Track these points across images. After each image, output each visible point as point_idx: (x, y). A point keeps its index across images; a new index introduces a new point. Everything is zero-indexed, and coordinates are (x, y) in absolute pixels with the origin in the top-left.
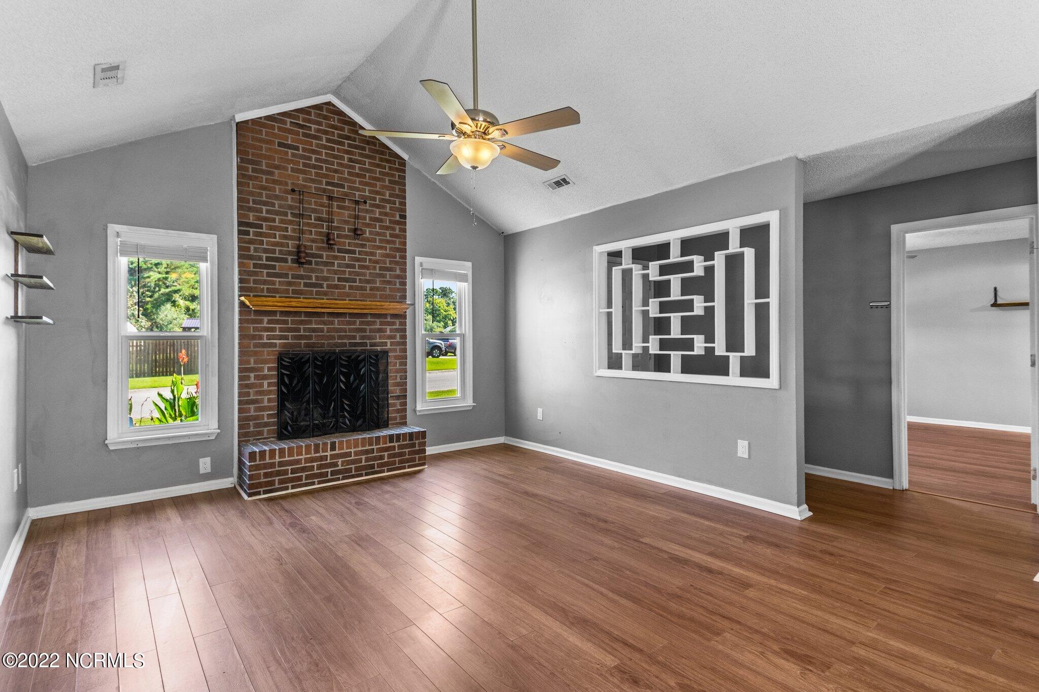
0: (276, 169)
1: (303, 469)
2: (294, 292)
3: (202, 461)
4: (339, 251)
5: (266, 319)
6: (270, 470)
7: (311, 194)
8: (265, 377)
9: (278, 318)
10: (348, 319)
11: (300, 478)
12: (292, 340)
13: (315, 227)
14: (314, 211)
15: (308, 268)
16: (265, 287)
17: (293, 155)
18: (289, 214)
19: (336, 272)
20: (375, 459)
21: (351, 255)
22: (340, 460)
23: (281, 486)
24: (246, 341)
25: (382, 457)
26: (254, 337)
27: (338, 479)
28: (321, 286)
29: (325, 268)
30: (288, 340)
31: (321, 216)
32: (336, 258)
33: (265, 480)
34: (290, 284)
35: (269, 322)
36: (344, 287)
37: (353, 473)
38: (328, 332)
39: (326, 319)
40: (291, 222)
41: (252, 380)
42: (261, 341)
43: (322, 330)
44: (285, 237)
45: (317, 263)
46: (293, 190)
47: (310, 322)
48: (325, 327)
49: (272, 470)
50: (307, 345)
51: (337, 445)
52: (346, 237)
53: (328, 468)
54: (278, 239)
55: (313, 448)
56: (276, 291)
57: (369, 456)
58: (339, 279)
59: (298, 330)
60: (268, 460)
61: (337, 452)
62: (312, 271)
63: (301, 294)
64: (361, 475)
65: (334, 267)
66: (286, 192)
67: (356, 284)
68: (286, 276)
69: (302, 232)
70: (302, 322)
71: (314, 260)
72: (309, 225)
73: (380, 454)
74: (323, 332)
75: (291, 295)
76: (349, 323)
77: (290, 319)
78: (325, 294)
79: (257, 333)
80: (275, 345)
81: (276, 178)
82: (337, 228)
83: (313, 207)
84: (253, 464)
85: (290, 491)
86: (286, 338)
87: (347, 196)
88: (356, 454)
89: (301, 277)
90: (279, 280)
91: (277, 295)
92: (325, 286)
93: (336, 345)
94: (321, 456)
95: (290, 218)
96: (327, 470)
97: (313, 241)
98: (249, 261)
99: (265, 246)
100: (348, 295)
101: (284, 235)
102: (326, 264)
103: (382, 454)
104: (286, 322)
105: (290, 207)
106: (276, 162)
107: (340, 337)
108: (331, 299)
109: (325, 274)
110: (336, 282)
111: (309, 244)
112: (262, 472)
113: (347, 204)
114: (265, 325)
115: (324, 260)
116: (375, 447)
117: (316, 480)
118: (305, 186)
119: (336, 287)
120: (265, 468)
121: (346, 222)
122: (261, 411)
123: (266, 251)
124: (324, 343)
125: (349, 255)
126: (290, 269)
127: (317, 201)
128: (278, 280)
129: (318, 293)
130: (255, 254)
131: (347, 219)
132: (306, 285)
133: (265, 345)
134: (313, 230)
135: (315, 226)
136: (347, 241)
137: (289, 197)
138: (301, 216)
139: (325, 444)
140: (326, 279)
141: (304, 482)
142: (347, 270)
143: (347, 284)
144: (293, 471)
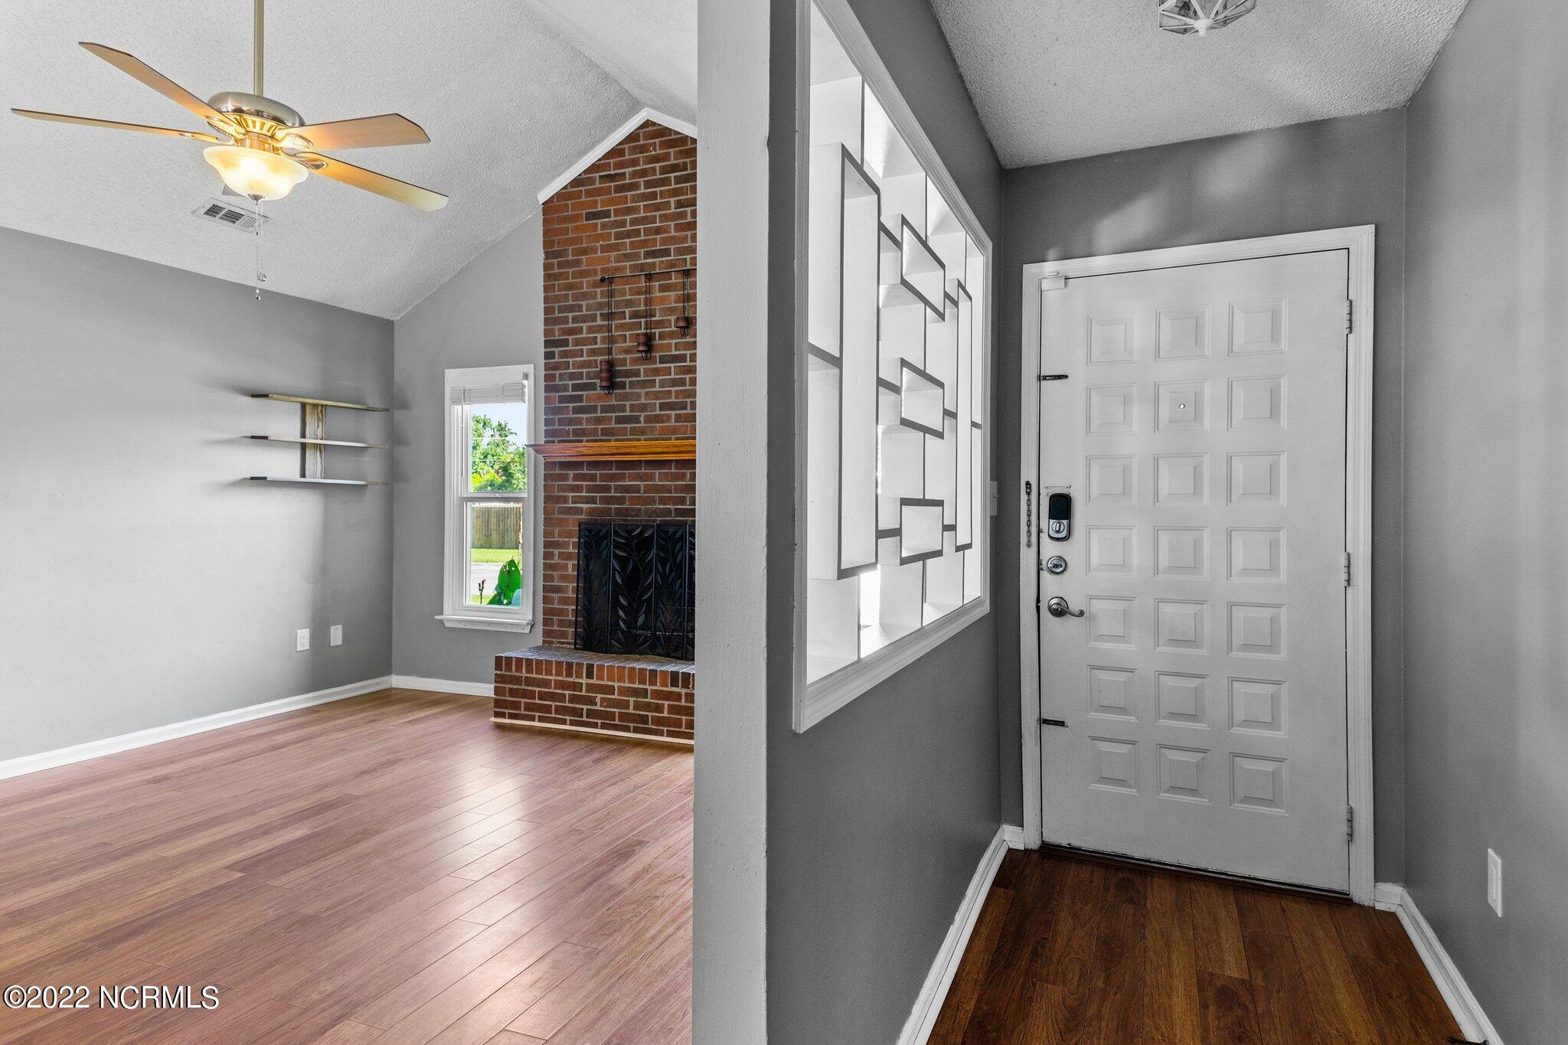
0: (583, 255)
1: (552, 696)
2: (605, 432)
4: (663, 360)
5: (571, 473)
6: (516, 687)
7: (625, 279)
8: (569, 556)
9: (585, 471)
10: (673, 471)
11: (548, 709)
12: (600, 504)
13: (631, 329)
14: (629, 303)
15: (620, 394)
16: (571, 428)
17: (604, 226)
18: (598, 317)
19: (657, 395)
20: (647, 707)
21: (678, 364)
22: (599, 696)
23: (527, 713)
24: (550, 505)
25: (659, 708)
26: (558, 499)
27: (595, 726)
28: (636, 419)
29: (643, 391)
30: (596, 503)
31: (637, 309)
32: (657, 372)
33: (511, 699)
34: (598, 420)
35: (576, 478)
36: (669, 417)
37: (617, 722)
38: (645, 492)
39: (643, 471)
40: (599, 329)
41: (556, 560)
42: (565, 506)
43: (637, 489)
44: (593, 352)
45: (632, 385)
46: (603, 280)
47: (622, 477)
48: (642, 484)
49: (519, 687)
50: (619, 512)
51: (595, 670)
52: (671, 335)
53: (583, 704)
54: (585, 358)
55: (564, 667)
56: (582, 433)
57: (640, 700)
58: (662, 407)
59: (607, 489)
60: (514, 673)
61: (594, 681)
62: (626, 397)
63: (613, 434)
64: (627, 729)
65: (654, 387)
66: (595, 285)
67: (685, 412)
68: (594, 409)
69: (611, 340)
70: (612, 478)
71: (627, 380)
72: (622, 327)
73: (657, 702)
74: (639, 492)
75: (600, 437)
76: (676, 477)
77: (598, 472)
78: (643, 432)
79: (562, 494)
80: (579, 511)
81: (584, 268)
82: (660, 324)
83: (629, 297)
84: (499, 672)
85: (536, 724)
86: (592, 500)
87: (674, 267)
88: (622, 691)
89: (611, 409)
90: (587, 416)
91: (584, 439)
92: (642, 419)
93: (656, 512)
94: (574, 682)
95: (599, 322)
96: (582, 707)
97: (627, 351)
98: (554, 394)
99: (571, 370)
100: (674, 431)
101: (592, 349)
102: (644, 384)
103: (660, 702)
104: (593, 478)
105: (600, 306)
106: (584, 245)
107: (662, 501)
108: (650, 440)
109: (643, 401)
110: (658, 412)
111: (621, 357)
112: (508, 686)
113: (673, 281)
114: (571, 482)
115: (642, 378)
116: (649, 688)
117: (568, 718)
118: (617, 269)
119: (657, 419)
120: (511, 682)
121: (672, 310)
123: (572, 376)
124: (640, 510)
125: (675, 364)
126: (599, 398)
127: (632, 288)
128: (585, 416)
129: (633, 431)
130: (560, 383)
131: (674, 305)
132: (619, 420)
133: (570, 511)
134: (627, 333)
135: (631, 327)
136: (673, 342)
137: (599, 290)
138: (609, 316)
139: (580, 665)
140: (643, 408)
141: (553, 715)
142: (673, 389)
143: (673, 413)
144: (542, 696)
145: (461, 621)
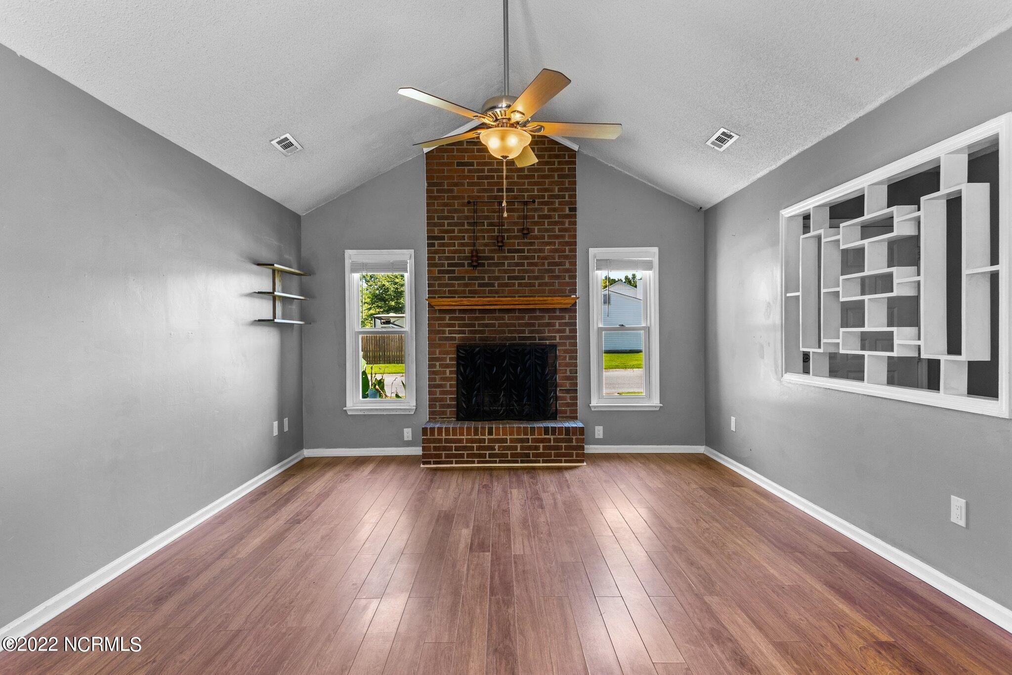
0: (455, 186)
1: (465, 448)
2: (470, 292)
3: (406, 430)
4: (509, 251)
5: (447, 316)
6: (438, 445)
7: (485, 203)
8: (447, 366)
9: (457, 315)
10: (517, 314)
11: (462, 456)
12: (468, 334)
13: (488, 232)
14: (487, 218)
15: (481, 270)
16: (447, 289)
17: (469, 171)
18: (466, 224)
19: (506, 271)
20: (530, 448)
21: (520, 254)
22: (497, 445)
23: (447, 460)
24: (433, 336)
25: (537, 448)
26: (439, 332)
27: (495, 462)
28: (493, 285)
29: (497, 269)
30: (465, 334)
31: (492, 221)
32: (506, 258)
33: (434, 452)
34: (466, 285)
35: (450, 319)
36: (514, 284)
37: (509, 458)
38: (499, 327)
39: (497, 315)
40: (467, 231)
41: (438, 368)
42: (444, 336)
43: (493, 325)
44: (463, 245)
45: (489, 265)
46: (469, 203)
47: (483, 318)
48: (497, 322)
49: (440, 445)
50: (481, 339)
51: (494, 430)
52: (515, 237)
53: (486, 451)
54: (456, 247)
55: (473, 430)
56: (455, 292)
57: (524, 444)
58: (509, 278)
59: (474, 326)
60: (436, 436)
61: (494, 437)
62: (485, 272)
63: (476, 293)
64: (517, 462)
65: (504, 266)
66: (463, 205)
67: (524, 281)
68: (463, 278)
69: (476, 238)
70: (477, 319)
71: (486, 262)
72: (482, 231)
73: (535, 444)
74: (495, 327)
75: (467, 295)
76: (519, 318)
77: (466, 316)
78: (497, 292)
79: (441, 329)
80: (454, 339)
81: (456, 194)
82: (507, 230)
83: (486, 214)
84: (425, 437)
85: (454, 465)
86: (463, 332)
87: (516, 199)
88: (512, 441)
89: (476, 278)
90: (458, 282)
91: (457, 296)
92: (496, 285)
93: (506, 339)
94: (479, 439)
95: (466, 227)
96: (485, 452)
97: (486, 245)
98: (435, 268)
99: (447, 255)
100: (517, 292)
101: (462, 243)
102: (497, 265)
103: (537, 444)
104: (463, 319)
105: (467, 218)
106: (455, 181)
107: (510, 332)
108: (502, 297)
109: (497, 274)
110: (507, 281)
111: (482, 248)
112: (432, 445)
113: (516, 206)
114: (447, 322)
115: (496, 261)
116: (530, 437)
117: (476, 460)
118: (479, 197)
119: (507, 285)
120: (434, 442)
121: (515, 224)
122: (444, 394)
123: (448, 258)
124: (495, 337)
125: (518, 254)
126: (467, 272)
127: (489, 209)
128: (456, 282)
129: (490, 292)
130: (439, 262)
131: (516, 220)
132: (480, 285)
133: (447, 339)
134: (486, 235)
135: (488, 231)
136: (516, 241)
137: (466, 208)
138: (475, 224)
139: (483, 428)
140: (497, 278)
141: (465, 459)
142: (517, 268)
143: (517, 282)
144: (457, 449)
145: (361, 410)
